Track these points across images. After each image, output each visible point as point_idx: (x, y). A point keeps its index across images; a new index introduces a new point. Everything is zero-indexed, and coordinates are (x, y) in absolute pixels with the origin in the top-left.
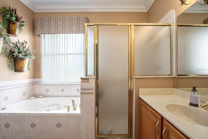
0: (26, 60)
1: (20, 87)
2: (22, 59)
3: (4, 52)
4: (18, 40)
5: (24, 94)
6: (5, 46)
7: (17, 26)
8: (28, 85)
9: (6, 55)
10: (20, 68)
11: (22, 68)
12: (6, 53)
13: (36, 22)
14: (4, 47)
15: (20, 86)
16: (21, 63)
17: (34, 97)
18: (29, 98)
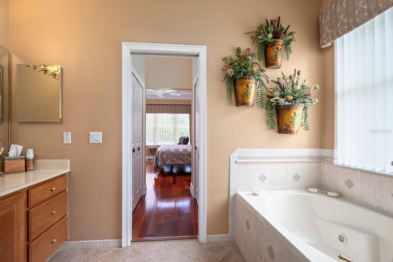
0: (294, 109)
1: (287, 162)
2: (288, 108)
3: (260, 100)
4: (283, 74)
5: (297, 177)
6: (262, 89)
7: (277, 48)
8: (307, 160)
9: (262, 104)
10: (285, 127)
11: (288, 126)
12: (262, 101)
13: (322, 19)
14: (260, 91)
15: (289, 160)
16: (286, 116)
17: (316, 190)
18: (306, 188)
